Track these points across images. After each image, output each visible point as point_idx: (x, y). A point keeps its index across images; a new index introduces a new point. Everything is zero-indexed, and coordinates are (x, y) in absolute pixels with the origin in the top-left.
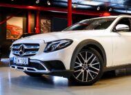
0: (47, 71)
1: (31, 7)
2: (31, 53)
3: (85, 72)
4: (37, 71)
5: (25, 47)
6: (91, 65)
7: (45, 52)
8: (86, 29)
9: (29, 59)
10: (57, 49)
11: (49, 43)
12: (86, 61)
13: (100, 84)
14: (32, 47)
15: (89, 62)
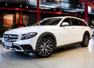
0: (22, 50)
1: (17, 9)
2: (14, 40)
3: (44, 50)
4: (17, 50)
5: (11, 36)
6: (48, 46)
7: (22, 39)
8: (45, 25)
9: (13, 44)
10: (28, 38)
11: (24, 35)
12: (45, 44)
13: (53, 56)
14: (14, 37)
15: (47, 45)
